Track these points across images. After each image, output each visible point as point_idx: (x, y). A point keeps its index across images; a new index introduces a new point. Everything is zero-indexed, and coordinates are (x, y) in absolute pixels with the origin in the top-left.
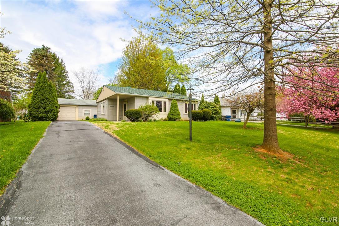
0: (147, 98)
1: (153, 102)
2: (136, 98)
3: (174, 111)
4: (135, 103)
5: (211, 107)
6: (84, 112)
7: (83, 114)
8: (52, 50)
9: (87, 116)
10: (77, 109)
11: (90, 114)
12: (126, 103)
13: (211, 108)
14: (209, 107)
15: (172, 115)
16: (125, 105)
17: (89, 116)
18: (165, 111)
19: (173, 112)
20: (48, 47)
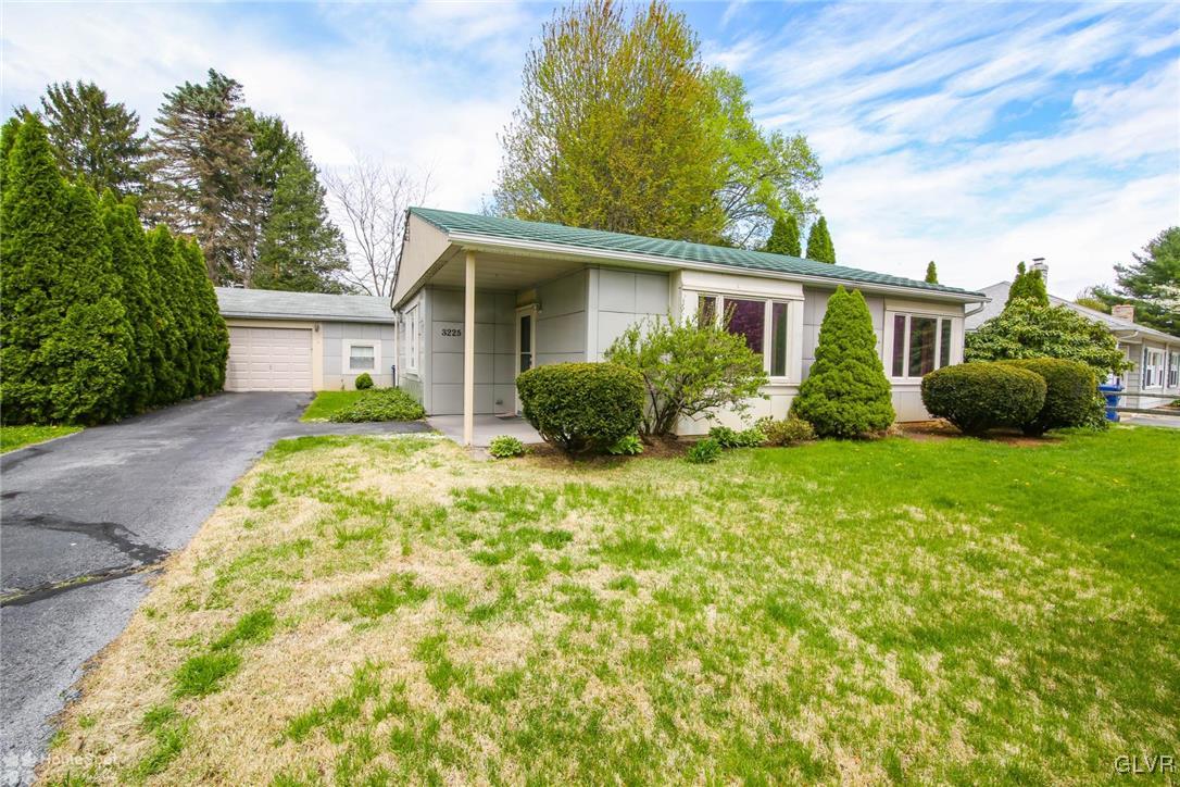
0: (668, 276)
1: (707, 302)
2: (593, 277)
3: (848, 368)
4: (584, 311)
5: (1073, 344)
6: (347, 354)
7: (346, 362)
8: (244, 90)
9: (360, 372)
10: (319, 341)
11: (377, 362)
12: (532, 311)
13: (1069, 350)
14: (1055, 339)
15: (839, 394)
16: (526, 322)
17: (369, 372)
18: (779, 368)
19: (844, 380)
20: (229, 78)
